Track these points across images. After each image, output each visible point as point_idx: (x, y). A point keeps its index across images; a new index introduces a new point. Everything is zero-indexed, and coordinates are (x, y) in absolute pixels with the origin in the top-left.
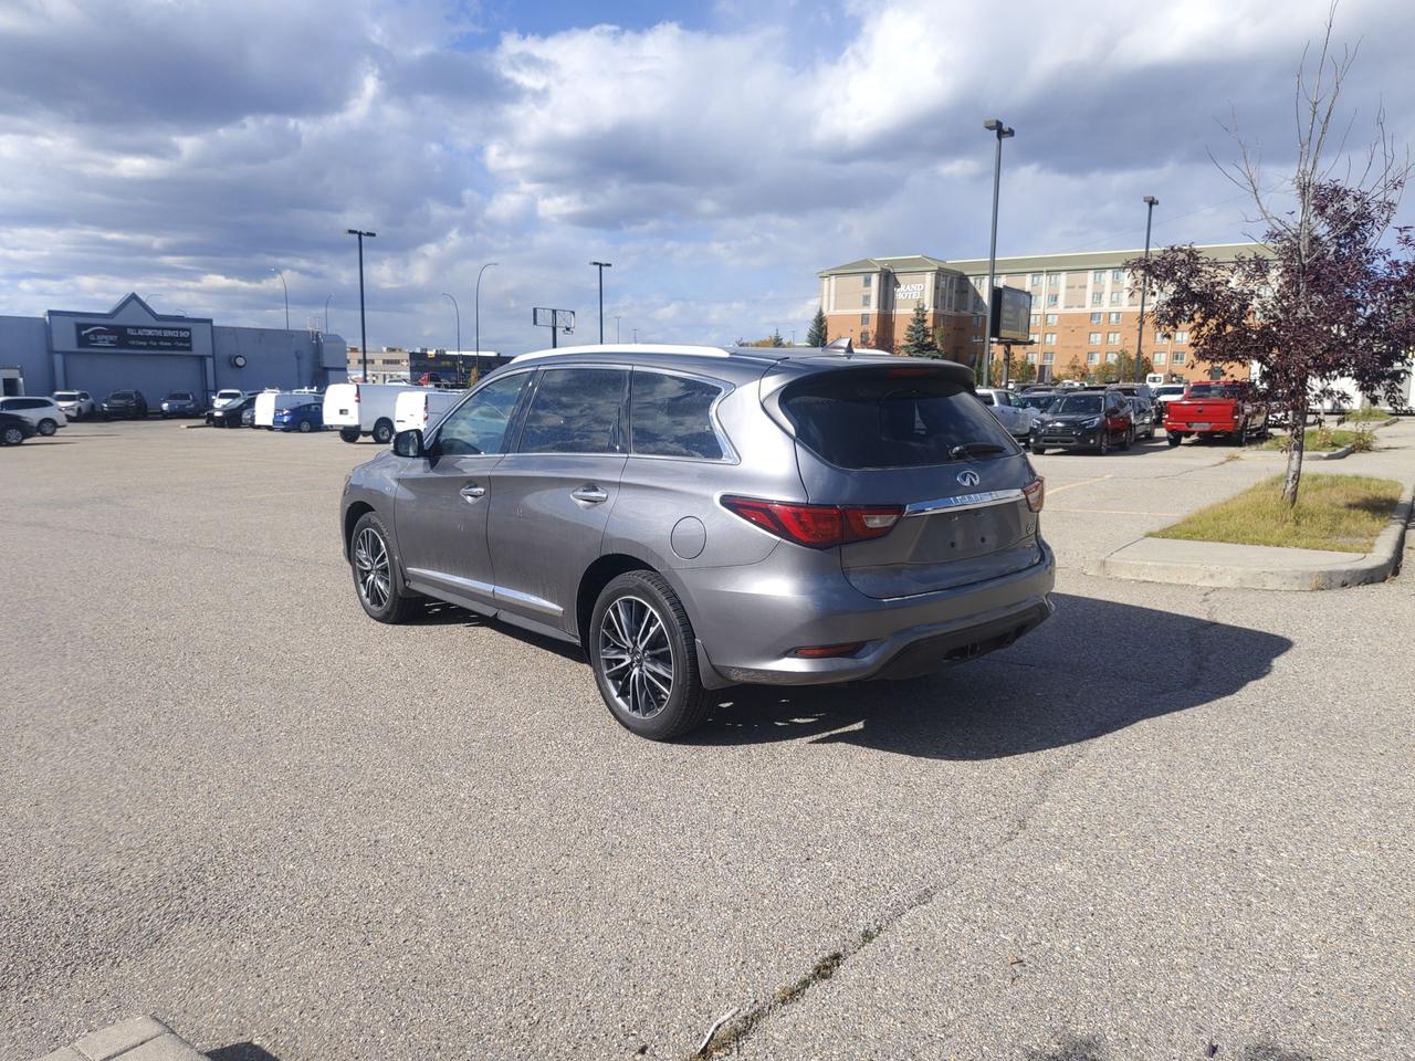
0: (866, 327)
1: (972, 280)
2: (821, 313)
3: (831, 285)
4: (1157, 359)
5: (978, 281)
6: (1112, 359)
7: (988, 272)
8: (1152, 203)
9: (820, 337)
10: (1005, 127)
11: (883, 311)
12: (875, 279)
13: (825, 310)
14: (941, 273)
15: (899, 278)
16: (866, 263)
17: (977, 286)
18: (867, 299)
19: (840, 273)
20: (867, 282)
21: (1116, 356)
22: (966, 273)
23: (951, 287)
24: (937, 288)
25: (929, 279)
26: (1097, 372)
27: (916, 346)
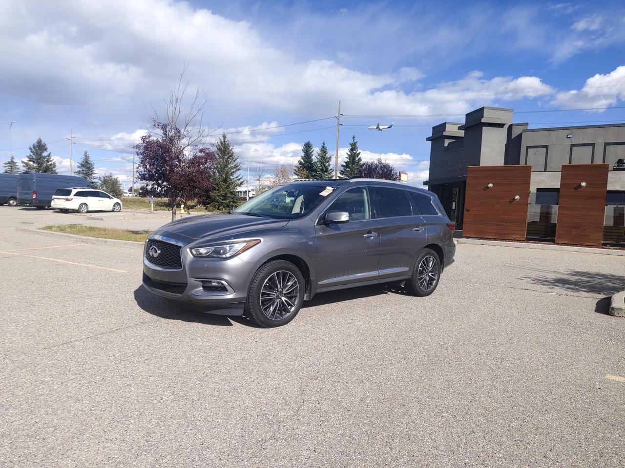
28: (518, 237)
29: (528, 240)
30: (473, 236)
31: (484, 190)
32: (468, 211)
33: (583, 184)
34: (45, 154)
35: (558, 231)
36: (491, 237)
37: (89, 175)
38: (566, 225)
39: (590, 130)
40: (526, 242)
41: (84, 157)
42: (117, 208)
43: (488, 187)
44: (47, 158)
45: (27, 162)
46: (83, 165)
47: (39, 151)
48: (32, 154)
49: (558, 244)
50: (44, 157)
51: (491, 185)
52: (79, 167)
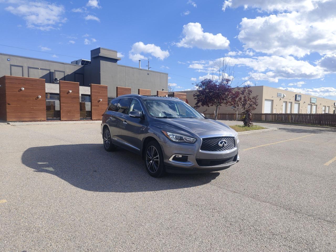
28: (43, 119)
29: (48, 120)
30: (15, 120)
31: (19, 91)
32: (9, 104)
33: (71, 91)
35: (62, 114)
36: (27, 120)
38: (65, 111)
39: (19, 59)
40: (47, 121)
43: (21, 90)
49: (62, 121)
51: (23, 89)
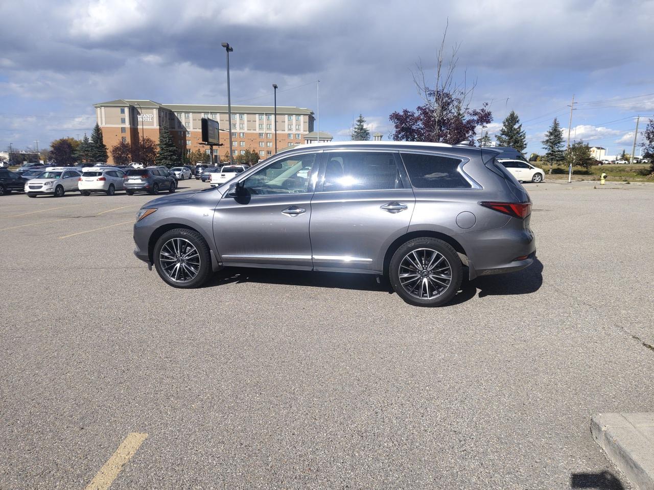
0: (124, 135)
1: (176, 114)
2: (97, 126)
3: (101, 113)
4: (261, 154)
5: (179, 115)
6: (243, 153)
7: (228, 112)
8: (275, 87)
9: (98, 138)
10: (230, 47)
11: (133, 127)
12: (127, 110)
13: (99, 124)
14: (161, 110)
15: (139, 110)
16: (120, 102)
17: (179, 117)
18: (123, 121)
19: (106, 106)
20: (123, 111)
21: (244, 152)
22: (173, 111)
23: (166, 117)
24: (159, 117)
25: (155, 112)
26: (237, 159)
27: (165, 144)
34: (516, 126)
37: (556, 143)
41: (552, 125)
42: (537, 179)
44: (518, 130)
45: (500, 135)
46: (551, 134)
47: (511, 124)
48: (504, 128)
50: (515, 129)
52: (547, 136)
